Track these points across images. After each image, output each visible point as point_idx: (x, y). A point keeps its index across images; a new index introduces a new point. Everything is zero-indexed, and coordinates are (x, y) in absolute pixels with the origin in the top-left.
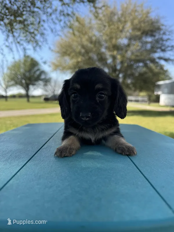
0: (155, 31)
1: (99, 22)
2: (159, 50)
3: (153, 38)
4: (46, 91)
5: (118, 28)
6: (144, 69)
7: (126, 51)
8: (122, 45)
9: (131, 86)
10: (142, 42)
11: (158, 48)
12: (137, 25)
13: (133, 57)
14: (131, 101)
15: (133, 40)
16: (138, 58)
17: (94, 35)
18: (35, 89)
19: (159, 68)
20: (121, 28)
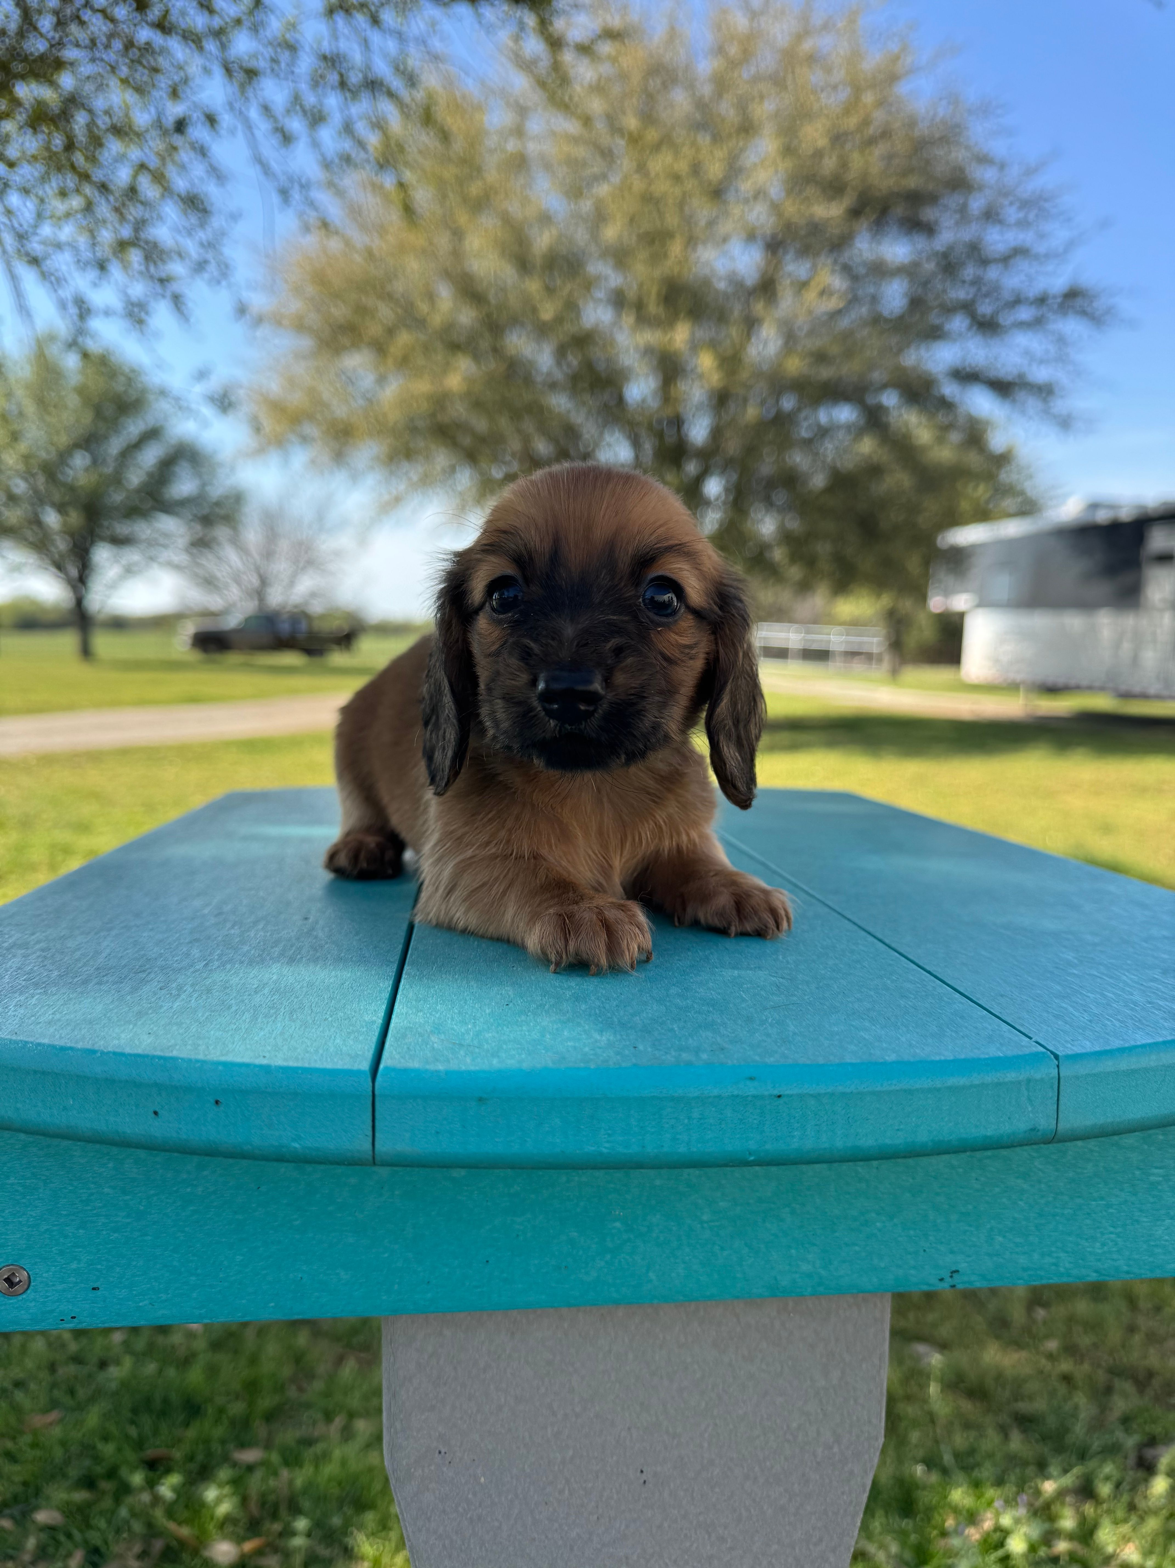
0: (932, 199)
1: (572, 127)
2: (958, 323)
3: (921, 242)
4: (209, 583)
5: (696, 169)
6: (867, 446)
7: (751, 324)
8: (722, 285)
9: (778, 555)
10: (847, 269)
11: (949, 310)
12: (818, 154)
13: (795, 366)
14: (780, 654)
15: (789, 257)
16: (826, 373)
17: (545, 219)
18: (129, 571)
19: (955, 437)
20: (715, 170)
